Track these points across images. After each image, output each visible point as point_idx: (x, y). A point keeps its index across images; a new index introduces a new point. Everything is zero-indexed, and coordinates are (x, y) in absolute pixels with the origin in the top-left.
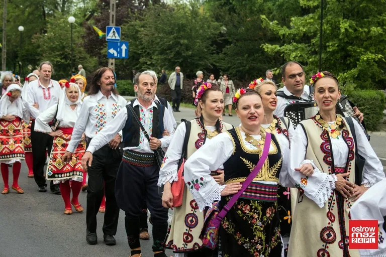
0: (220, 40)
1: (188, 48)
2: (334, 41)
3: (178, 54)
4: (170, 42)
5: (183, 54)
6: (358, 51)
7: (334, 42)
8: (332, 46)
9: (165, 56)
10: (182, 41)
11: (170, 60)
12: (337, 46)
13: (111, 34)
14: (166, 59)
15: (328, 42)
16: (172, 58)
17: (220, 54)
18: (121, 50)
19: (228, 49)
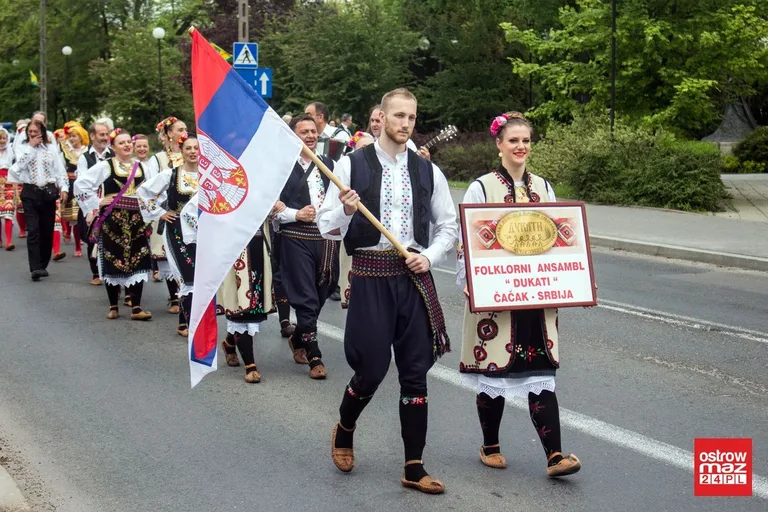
0: (419, 62)
1: (369, 78)
2: (635, 58)
3: (353, 88)
4: (338, 67)
5: (363, 88)
7: (635, 61)
8: (632, 66)
9: (331, 92)
10: (360, 66)
11: (339, 99)
12: (642, 67)
13: (241, 56)
14: (332, 97)
15: (625, 59)
16: (344, 94)
18: (260, 83)
19: (441, 77)
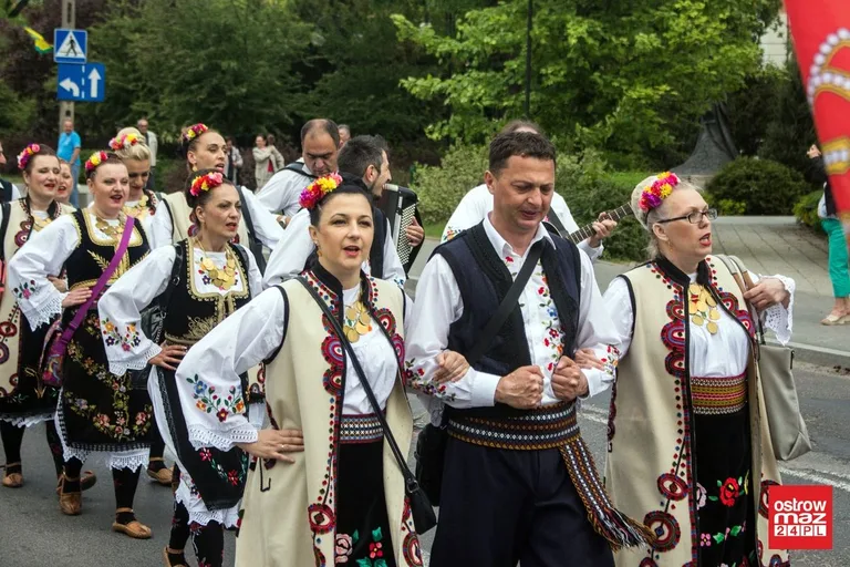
0: (310, 62)
1: (238, 79)
2: (558, 64)
3: (217, 92)
4: (197, 66)
5: (229, 93)
6: (616, 84)
7: (558, 68)
8: (553, 73)
9: (187, 98)
10: (224, 64)
11: (198, 106)
12: (565, 76)
13: (65, 46)
14: (188, 103)
15: (544, 66)
16: (203, 100)
17: (310, 92)
18: (88, 82)
19: (329, 80)
